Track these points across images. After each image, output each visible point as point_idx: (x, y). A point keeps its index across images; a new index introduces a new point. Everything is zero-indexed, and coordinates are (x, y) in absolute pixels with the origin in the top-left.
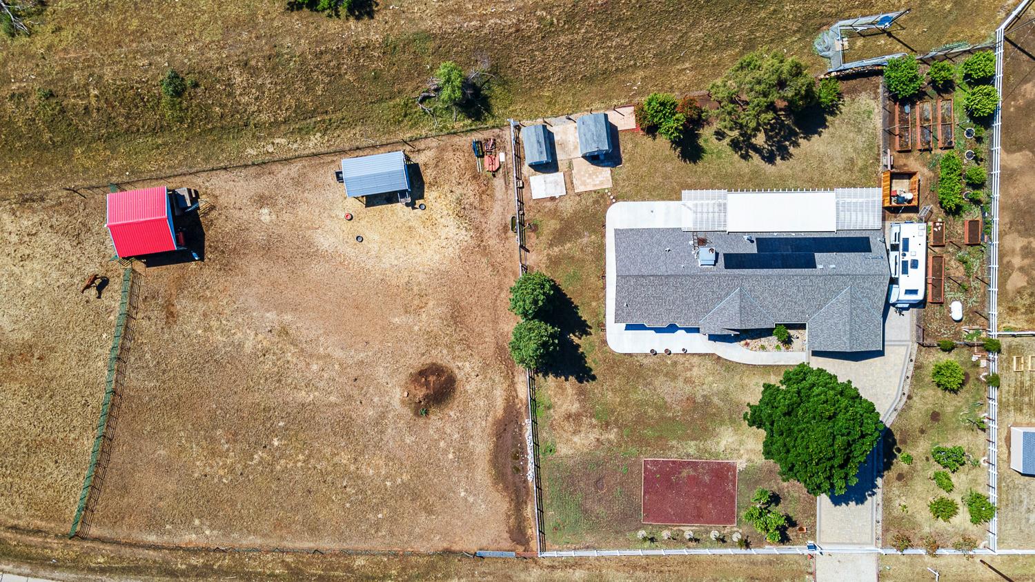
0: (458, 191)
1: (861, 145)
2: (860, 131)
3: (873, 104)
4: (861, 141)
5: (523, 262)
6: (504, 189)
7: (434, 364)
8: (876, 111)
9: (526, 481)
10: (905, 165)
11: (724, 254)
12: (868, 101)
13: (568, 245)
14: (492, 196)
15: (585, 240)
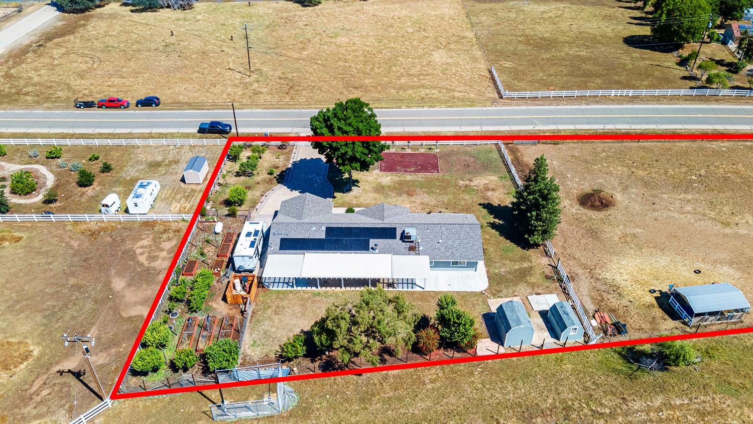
0: (624, 302)
1: (267, 323)
2: (265, 333)
3: (249, 352)
4: (266, 325)
5: (550, 259)
6: (584, 302)
7: (599, 211)
8: (247, 347)
9: (515, 167)
10: (231, 309)
11: (396, 238)
12: (253, 354)
13: (516, 267)
14: (592, 298)
15: (503, 270)
